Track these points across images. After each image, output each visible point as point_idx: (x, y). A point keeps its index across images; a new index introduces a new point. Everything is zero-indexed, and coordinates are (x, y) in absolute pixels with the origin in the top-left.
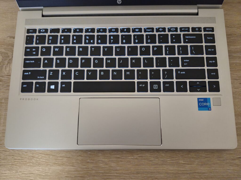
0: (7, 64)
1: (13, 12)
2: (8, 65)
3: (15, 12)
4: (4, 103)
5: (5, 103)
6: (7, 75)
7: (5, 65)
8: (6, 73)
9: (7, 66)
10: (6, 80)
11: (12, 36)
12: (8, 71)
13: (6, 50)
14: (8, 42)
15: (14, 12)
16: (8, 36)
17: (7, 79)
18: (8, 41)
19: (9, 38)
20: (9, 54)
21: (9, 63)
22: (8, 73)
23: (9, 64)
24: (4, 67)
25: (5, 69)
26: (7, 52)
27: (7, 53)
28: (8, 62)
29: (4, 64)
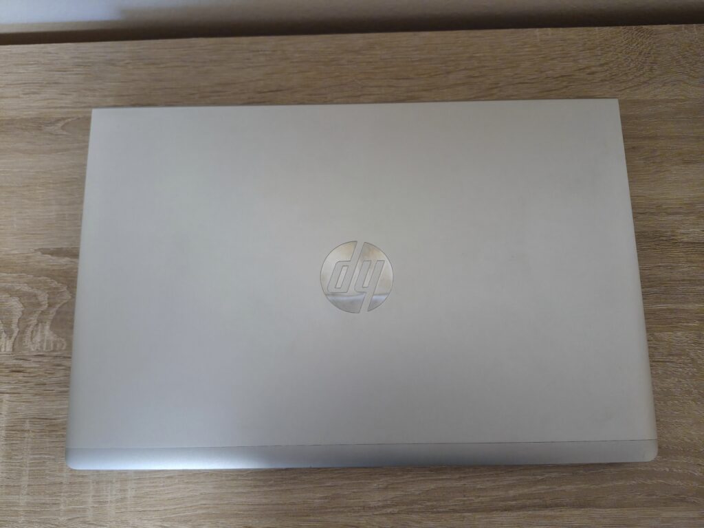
0: (37, 325)
1: (50, 183)
2: (40, 327)
3: (53, 184)
4: (29, 431)
5: (33, 432)
6: (35, 354)
7: (31, 326)
8: (33, 350)
9: (37, 331)
10: (35, 368)
11: (49, 249)
12: (39, 344)
13: (32, 288)
14: (37, 264)
15: (51, 181)
16: (36, 248)
17: (38, 366)
18: (39, 262)
19: (39, 253)
20: (40, 299)
21: (42, 322)
22: (39, 349)
23: (40, 324)
24: (29, 333)
25: (32, 338)
26: (36, 292)
27: (35, 296)
28: (38, 320)
29: (28, 326)
